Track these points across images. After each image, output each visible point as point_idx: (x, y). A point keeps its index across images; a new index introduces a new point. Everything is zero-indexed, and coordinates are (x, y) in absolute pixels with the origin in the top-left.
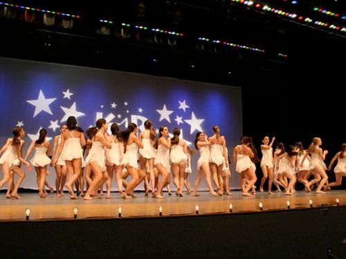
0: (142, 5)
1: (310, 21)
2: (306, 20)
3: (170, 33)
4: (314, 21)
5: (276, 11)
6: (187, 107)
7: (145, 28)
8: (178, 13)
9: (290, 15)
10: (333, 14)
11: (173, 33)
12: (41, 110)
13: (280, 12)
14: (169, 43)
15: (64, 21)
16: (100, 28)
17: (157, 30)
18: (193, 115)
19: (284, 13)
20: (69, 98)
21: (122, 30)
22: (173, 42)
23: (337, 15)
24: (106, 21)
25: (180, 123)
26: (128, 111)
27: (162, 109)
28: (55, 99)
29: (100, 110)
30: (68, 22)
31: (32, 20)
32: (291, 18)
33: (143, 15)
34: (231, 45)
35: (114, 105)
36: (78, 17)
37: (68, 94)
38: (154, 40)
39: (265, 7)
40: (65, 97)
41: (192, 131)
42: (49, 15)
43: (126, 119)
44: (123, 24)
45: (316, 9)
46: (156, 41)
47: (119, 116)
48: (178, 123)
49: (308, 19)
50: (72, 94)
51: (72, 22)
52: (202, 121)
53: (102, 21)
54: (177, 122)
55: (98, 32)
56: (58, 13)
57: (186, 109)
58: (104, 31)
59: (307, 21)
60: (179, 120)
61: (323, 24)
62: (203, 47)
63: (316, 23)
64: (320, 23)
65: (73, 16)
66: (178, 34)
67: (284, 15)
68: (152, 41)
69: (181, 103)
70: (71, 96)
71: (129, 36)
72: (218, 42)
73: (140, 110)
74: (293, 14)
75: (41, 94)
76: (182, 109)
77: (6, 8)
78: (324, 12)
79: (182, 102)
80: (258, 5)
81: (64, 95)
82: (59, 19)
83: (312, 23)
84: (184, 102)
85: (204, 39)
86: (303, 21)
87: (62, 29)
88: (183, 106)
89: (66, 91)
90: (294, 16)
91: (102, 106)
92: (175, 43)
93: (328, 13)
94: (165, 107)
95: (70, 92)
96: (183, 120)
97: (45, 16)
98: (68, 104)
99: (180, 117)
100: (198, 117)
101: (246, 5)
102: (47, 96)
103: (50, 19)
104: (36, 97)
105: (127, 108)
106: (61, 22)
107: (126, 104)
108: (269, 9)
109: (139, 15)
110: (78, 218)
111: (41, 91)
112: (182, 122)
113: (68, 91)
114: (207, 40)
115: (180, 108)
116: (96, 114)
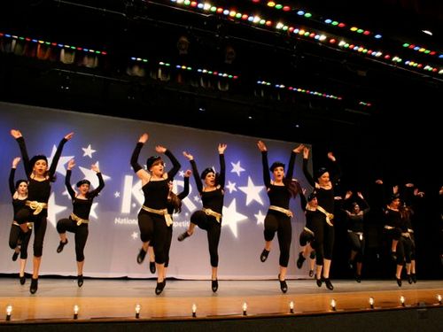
0: (184, 39)
1: (399, 60)
2: (394, 59)
3: (220, 74)
4: (404, 61)
5: (356, 48)
6: (243, 170)
7: (189, 68)
8: (231, 50)
9: (373, 53)
10: (427, 52)
11: (225, 75)
13: (361, 49)
14: (219, 87)
15: (86, 59)
16: (131, 68)
17: (205, 71)
18: (250, 181)
19: (365, 51)
20: (90, 156)
21: (160, 71)
22: (225, 87)
23: (433, 53)
24: (139, 59)
25: (233, 191)
29: (129, 173)
30: (91, 60)
31: (46, 57)
32: (374, 57)
33: (186, 52)
34: (299, 90)
36: (103, 53)
37: (89, 151)
38: (199, 83)
39: (342, 43)
40: (85, 155)
41: (248, 202)
42: (67, 51)
44: (161, 63)
45: (406, 45)
46: (202, 85)
48: (231, 191)
49: (396, 59)
50: (94, 151)
51: (96, 59)
52: (260, 188)
53: (134, 58)
54: (228, 190)
55: (128, 73)
56: (80, 49)
57: (241, 173)
58: (137, 71)
59: (396, 61)
60: (231, 187)
61: (415, 65)
62: (262, 94)
63: (407, 63)
64: (411, 64)
65: (98, 52)
66: (230, 76)
67: (366, 53)
68: (197, 85)
69: (233, 165)
70: (93, 154)
71: (169, 78)
72: (282, 86)
74: (377, 51)
76: (235, 173)
77: (14, 42)
78: (416, 48)
79: (236, 163)
80: (332, 41)
81: (84, 152)
82: (80, 56)
83: (402, 64)
84: (239, 163)
85: (263, 82)
86: (389, 61)
87: (84, 68)
88: (237, 168)
89: (87, 147)
90: (379, 54)
92: (227, 88)
93: (422, 50)
95: (92, 149)
96: (236, 187)
97: (63, 51)
98: (88, 163)
99: (232, 183)
100: (257, 183)
101: (318, 41)
103: (69, 56)
106: (82, 60)
108: (347, 45)
109: (181, 52)
111: (55, 146)
112: (235, 190)
113: (90, 147)
114: (268, 84)
115: (233, 171)
116: (124, 178)
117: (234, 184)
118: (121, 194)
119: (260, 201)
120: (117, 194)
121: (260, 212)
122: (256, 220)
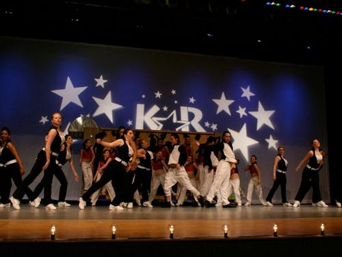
6: (253, 94)
12: (69, 102)
14: (227, 11)
18: (260, 106)
20: (103, 86)
22: (233, 11)
25: (244, 116)
26: (176, 102)
27: (219, 98)
28: (85, 88)
29: (141, 101)
34: (311, 9)
35: (158, 95)
37: (101, 82)
40: (98, 85)
41: (259, 126)
43: (174, 112)
46: (210, 9)
47: (165, 109)
48: (241, 116)
50: (106, 81)
52: (271, 113)
54: (239, 114)
57: (251, 97)
60: (242, 112)
68: (205, 11)
69: (243, 89)
70: (105, 84)
71: (176, 5)
72: (292, 6)
73: (192, 100)
75: (69, 82)
76: (246, 98)
79: (246, 88)
81: (96, 83)
84: (248, 88)
85: (273, 3)
88: (247, 93)
89: (99, 78)
91: (144, 96)
92: (235, 12)
94: (223, 95)
95: (104, 79)
96: (246, 111)
98: (102, 93)
100: (267, 108)
102: (76, 85)
104: (63, 86)
105: (174, 97)
107: (174, 92)
110: (118, 239)
111: (68, 78)
112: (245, 114)
113: (101, 77)
114: (278, 4)
115: (243, 96)
116: (136, 106)
117: (245, 109)
118: (134, 123)
119: (270, 125)
120: (130, 123)
121: (271, 136)
122: (267, 144)
